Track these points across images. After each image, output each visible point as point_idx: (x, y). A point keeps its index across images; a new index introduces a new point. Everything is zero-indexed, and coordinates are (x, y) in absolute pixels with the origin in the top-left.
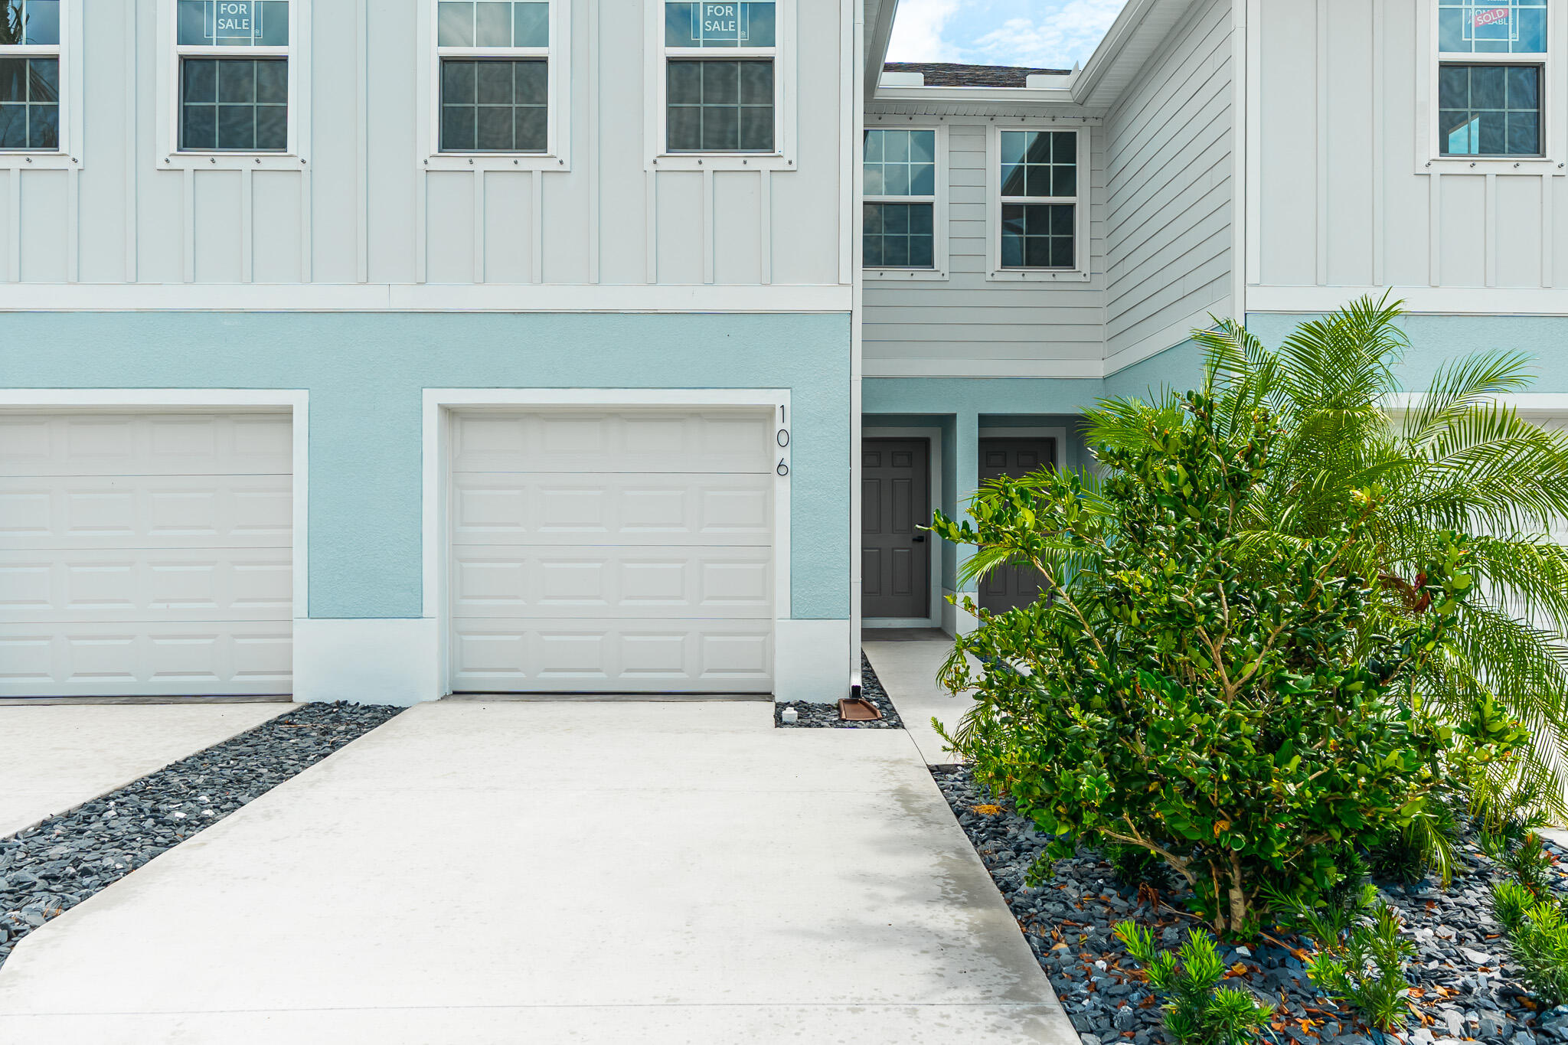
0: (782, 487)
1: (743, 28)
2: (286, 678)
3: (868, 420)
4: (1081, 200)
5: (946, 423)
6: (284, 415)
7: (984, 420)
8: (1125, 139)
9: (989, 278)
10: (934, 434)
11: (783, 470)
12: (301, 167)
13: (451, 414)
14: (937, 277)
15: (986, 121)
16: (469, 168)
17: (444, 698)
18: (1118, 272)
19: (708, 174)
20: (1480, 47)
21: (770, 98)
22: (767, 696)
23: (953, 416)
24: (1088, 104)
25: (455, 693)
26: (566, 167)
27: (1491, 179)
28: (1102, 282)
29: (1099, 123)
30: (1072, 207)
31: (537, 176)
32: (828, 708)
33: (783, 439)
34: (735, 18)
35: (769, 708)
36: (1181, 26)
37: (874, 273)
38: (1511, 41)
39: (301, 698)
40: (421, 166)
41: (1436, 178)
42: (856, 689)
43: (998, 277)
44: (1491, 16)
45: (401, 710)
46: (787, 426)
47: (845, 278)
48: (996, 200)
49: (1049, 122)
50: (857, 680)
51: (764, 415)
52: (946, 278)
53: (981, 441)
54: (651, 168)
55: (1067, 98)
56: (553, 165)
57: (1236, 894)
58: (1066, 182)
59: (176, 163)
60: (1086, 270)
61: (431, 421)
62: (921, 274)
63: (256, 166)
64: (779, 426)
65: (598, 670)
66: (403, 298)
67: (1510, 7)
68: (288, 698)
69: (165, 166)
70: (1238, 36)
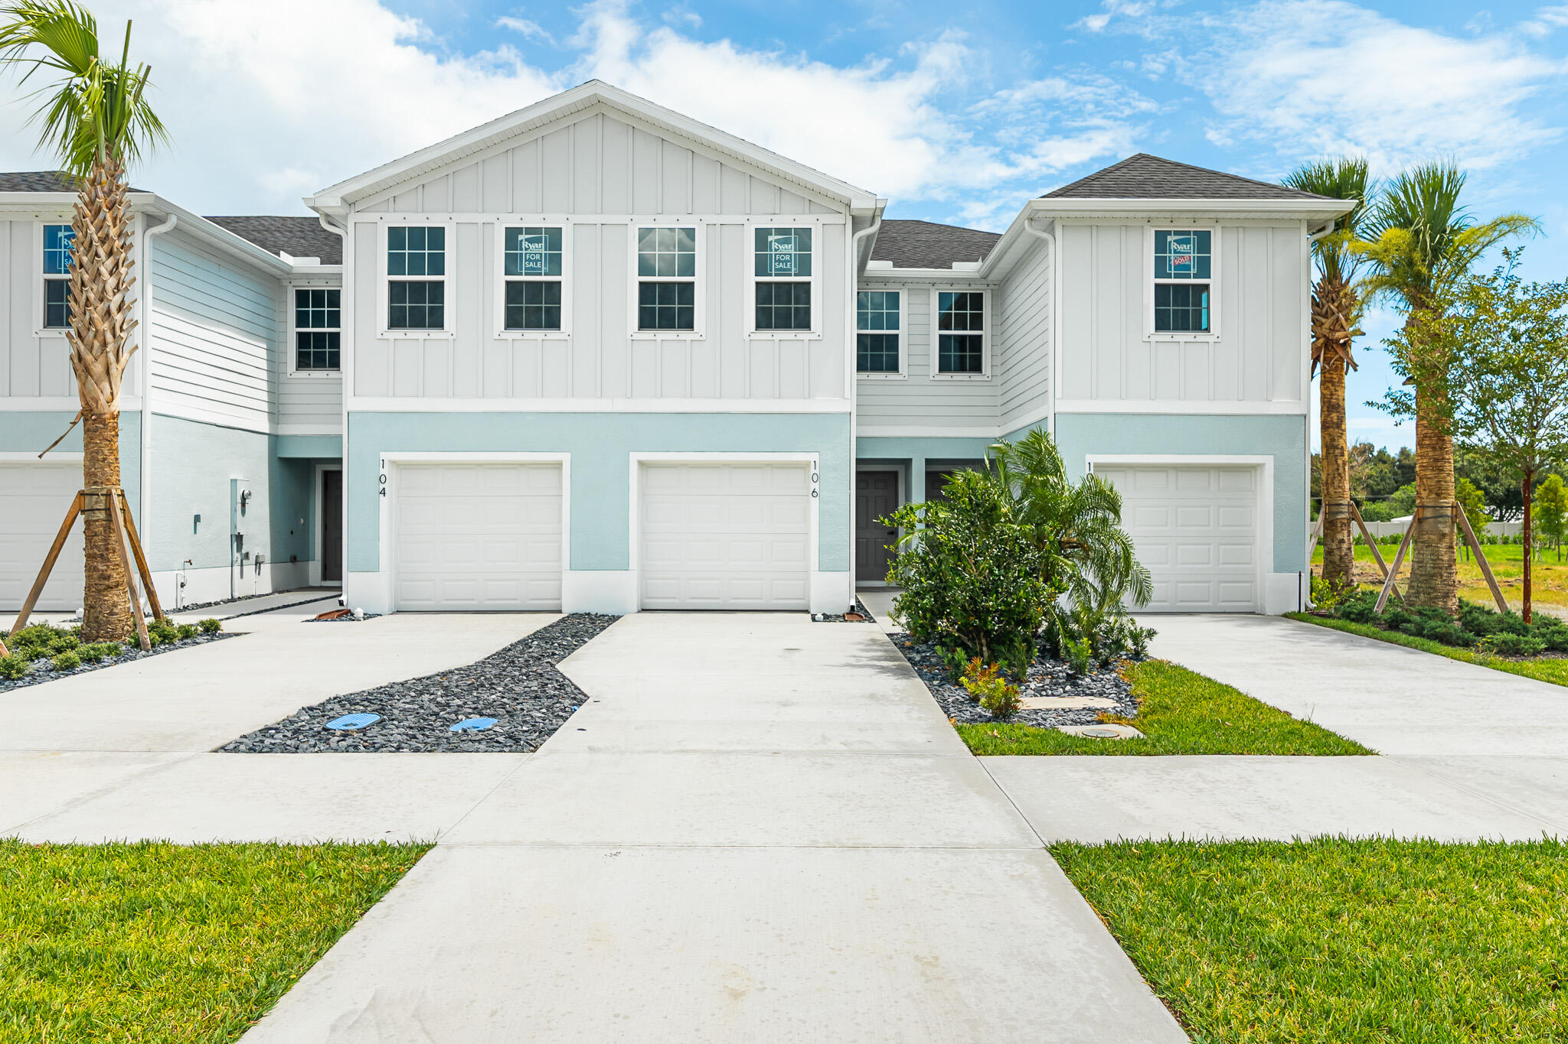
0: (815, 502)
1: (795, 267)
2: (558, 602)
3: (859, 461)
4: (986, 333)
5: (907, 463)
6: (559, 466)
7: (928, 462)
8: (1009, 301)
9: (932, 378)
10: (900, 469)
11: (815, 494)
12: (568, 338)
13: (642, 464)
14: (901, 378)
15: (930, 286)
16: (654, 338)
17: (639, 612)
18: (1006, 377)
19: (777, 342)
20: (1177, 276)
21: (809, 302)
22: (807, 611)
23: (911, 460)
24: (989, 278)
25: (643, 610)
26: (703, 338)
27: (1182, 344)
28: (998, 381)
29: (997, 287)
30: (980, 337)
31: (689, 343)
32: (839, 616)
33: (815, 478)
34: (791, 261)
35: (809, 616)
36: (1031, 250)
37: (864, 375)
38: (1192, 272)
39: (567, 610)
40: (629, 337)
41: (1153, 344)
42: (852, 607)
43: (937, 378)
44: (1182, 260)
45: (619, 617)
46: (817, 471)
47: (847, 394)
48: (936, 332)
49: (967, 287)
50: (853, 603)
51: (803, 466)
52: (906, 378)
53: (927, 473)
54: (747, 339)
55: (977, 276)
56: (697, 337)
57: (985, 649)
58: (977, 322)
59: (504, 336)
60: (989, 373)
61: (634, 468)
62: (892, 376)
63: (544, 338)
64: (813, 471)
65: (717, 598)
66: (621, 405)
67: (1192, 255)
68: (560, 612)
69: (498, 337)
70: (1052, 268)
